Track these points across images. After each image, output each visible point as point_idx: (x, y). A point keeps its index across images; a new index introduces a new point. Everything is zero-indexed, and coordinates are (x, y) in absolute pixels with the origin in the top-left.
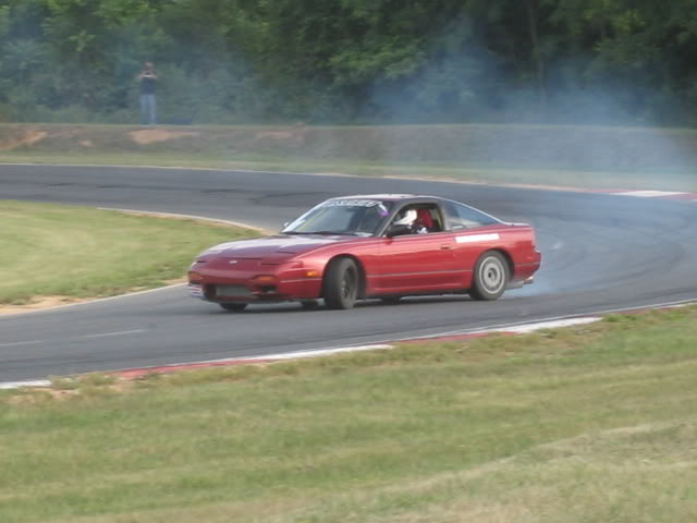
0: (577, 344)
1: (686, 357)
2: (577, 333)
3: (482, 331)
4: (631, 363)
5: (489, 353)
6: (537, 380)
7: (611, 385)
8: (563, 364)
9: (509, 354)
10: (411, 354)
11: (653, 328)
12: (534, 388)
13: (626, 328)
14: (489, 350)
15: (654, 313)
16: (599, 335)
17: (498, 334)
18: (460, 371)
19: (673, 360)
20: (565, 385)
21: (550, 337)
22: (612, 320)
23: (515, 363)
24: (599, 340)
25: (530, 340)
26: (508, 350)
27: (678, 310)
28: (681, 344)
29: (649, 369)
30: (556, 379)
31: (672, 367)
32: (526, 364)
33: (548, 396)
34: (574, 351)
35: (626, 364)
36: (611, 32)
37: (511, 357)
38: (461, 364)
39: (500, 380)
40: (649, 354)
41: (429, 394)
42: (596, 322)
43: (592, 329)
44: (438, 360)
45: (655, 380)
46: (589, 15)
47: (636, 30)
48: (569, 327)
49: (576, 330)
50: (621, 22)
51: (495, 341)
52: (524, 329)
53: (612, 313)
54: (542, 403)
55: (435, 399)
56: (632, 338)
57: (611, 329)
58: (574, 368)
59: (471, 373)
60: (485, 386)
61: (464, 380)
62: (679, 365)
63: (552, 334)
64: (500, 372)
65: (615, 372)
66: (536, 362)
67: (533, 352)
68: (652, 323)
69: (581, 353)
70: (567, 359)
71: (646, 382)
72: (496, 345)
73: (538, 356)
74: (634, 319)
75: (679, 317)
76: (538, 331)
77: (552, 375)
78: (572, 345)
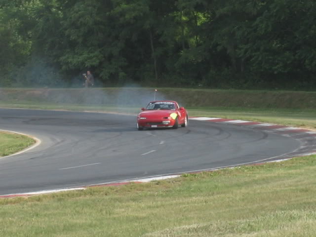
0: (169, 187)
1: (218, 193)
2: (169, 182)
3: (126, 181)
4: (194, 196)
5: (129, 191)
6: (150, 204)
7: (184, 206)
8: (162, 196)
9: (138, 192)
10: (94, 192)
11: (204, 180)
12: (150, 207)
13: (191, 180)
14: (130, 190)
15: (204, 173)
16: (180, 183)
17: (133, 183)
18: (116, 200)
19: (213, 194)
20: (163, 206)
21: (157, 184)
22: (185, 176)
23: (141, 196)
24: (180, 185)
25: (148, 186)
26: (137, 190)
27: (215, 172)
28: (216, 187)
29: (202, 198)
30: (159, 203)
31: (212, 197)
32: (145, 196)
33: (156, 211)
35: (191, 196)
36: (187, 45)
38: (117, 196)
39: (134, 204)
40: (201, 191)
41: (101, 210)
42: (178, 177)
43: (175, 180)
44: (106, 195)
45: (204, 204)
46: (177, 39)
47: (198, 45)
48: (165, 180)
49: (169, 181)
50: (193, 41)
51: (132, 186)
52: (146, 181)
53: (186, 173)
54: (153, 214)
55: (104, 212)
56: (194, 185)
57: (184, 180)
58: (168, 198)
59: (120, 201)
60: (127, 206)
61: (117, 203)
62: (215, 197)
63: (158, 183)
64: (134, 200)
65: (186, 200)
66: (150, 195)
67: (149, 191)
68: (203, 177)
69: (171, 191)
70: (164, 194)
71: (200, 205)
72: (133, 187)
73: (152, 193)
74: (195, 176)
75: (215, 175)
76: (152, 181)
77: (157, 201)
78: (167, 188)
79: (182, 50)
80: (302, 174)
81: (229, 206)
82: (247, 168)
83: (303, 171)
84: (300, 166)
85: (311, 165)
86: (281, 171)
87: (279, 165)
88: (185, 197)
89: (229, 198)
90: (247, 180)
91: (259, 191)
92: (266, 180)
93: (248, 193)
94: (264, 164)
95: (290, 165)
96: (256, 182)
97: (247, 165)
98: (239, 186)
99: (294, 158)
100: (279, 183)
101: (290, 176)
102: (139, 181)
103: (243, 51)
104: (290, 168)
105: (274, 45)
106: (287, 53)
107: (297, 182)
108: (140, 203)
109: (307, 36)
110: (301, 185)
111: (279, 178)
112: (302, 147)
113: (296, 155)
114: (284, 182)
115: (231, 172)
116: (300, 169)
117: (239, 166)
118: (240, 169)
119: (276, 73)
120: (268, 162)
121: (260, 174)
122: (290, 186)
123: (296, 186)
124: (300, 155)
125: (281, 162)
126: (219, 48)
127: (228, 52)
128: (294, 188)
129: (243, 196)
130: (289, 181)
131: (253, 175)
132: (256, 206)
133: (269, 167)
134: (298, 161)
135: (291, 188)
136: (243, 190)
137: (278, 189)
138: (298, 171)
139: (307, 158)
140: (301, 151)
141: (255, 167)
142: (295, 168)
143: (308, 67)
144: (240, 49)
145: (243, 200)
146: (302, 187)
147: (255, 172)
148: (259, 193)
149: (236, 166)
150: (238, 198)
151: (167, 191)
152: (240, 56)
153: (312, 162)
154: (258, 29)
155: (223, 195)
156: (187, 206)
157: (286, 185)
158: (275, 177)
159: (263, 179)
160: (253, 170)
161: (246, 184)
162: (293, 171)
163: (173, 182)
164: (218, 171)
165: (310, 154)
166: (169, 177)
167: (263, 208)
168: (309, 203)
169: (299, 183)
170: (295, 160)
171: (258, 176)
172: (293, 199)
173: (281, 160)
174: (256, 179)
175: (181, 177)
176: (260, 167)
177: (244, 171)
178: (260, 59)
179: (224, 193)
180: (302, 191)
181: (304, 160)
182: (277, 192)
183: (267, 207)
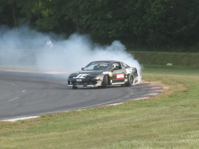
0: (31, 125)
1: (70, 129)
2: (31, 121)
4: (51, 132)
6: (18, 138)
7: (44, 139)
8: (27, 132)
9: (8, 129)
11: (58, 119)
12: (17, 141)
13: (48, 120)
14: (1, 127)
15: (58, 114)
17: (3, 122)
19: (66, 130)
20: (28, 139)
21: (22, 123)
22: (43, 117)
23: (11, 132)
24: (39, 124)
25: (15, 124)
26: (7, 127)
27: (66, 113)
28: (68, 124)
29: (57, 133)
30: (24, 137)
31: (65, 133)
32: (14, 132)
33: (22, 143)
34: (31, 127)
35: (49, 132)
36: (41, 16)
37: (9, 130)
39: (5, 138)
40: (57, 128)
42: (38, 117)
43: (36, 120)
45: (59, 137)
46: (33, 11)
47: (50, 16)
48: (28, 119)
49: (31, 120)
50: (45, 13)
51: (3, 124)
52: (13, 120)
53: (44, 114)
54: (20, 146)
56: (51, 123)
57: (43, 120)
58: (31, 134)
62: (68, 132)
63: (23, 122)
64: (5, 135)
65: (45, 135)
66: (17, 131)
67: (16, 128)
68: (58, 117)
69: (33, 128)
70: (28, 130)
71: (56, 138)
72: (3, 126)
73: (18, 130)
74: (51, 116)
75: (67, 116)
76: (18, 121)
77: (23, 136)
78: (30, 125)
79: (38, 19)
80: (133, 114)
81: (79, 139)
82: (91, 110)
83: (135, 112)
84: (132, 108)
85: (140, 107)
86: (117, 112)
87: (116, 107)
88: (44, 132)
89: (78, 133)
90: (91, 119)
91: (101, 127)
92: (106, 119)
93: (93, 129)
94: (104, 107)
95: (124, 107)
96: (98, 120)
97: (91, 107)
98: (86, 124)
99: (127, 102)
100: (116, 121)
101: (124, 116)
102: (8, 120)
103: (84, 20)
104: (124, 109)
105: (108, 16)
106: (119, 22)
107: (131, 120)
108: (9, 137)
109: (134, 8)
110: (134, 123)
111: (116, 117)
112: (132, 94)
113: (128, 100)
114: (120, 120)
115: (79, 113)
116: (132, 110)
117: (85, 108)
118: (86, 111)
119: (110, 36)
120: (107, 105)
121: (101, 115)
122: (125, 123)
123: (130, 123)
124: (131, 100)
125: (117, 105)
126: (66, 18)
127: (73, 21)
128: (128, 125)
129: (89, 131)
130: (124, 119)
131: (96, 115)
132: (99, 139)
133: (108, 109)
134: (130, 104)
135: (126, 125)
136: (89, 127)
137: (116, 126)
138: (131, 111)
139: (137, 102)
140: (132, 97)
141: (97, 109)
142: (128, 109)
143: (135, 32)
144: (83, 19)
145: (89, 134)
146: (134, 124)
147: (97, 113)
148: (101, 129)
149: (82, 109)
150: (85, 133)
151: (30, 128)
152: (82, 24)
153: (141, 105)
154: (96, 3)
155: (73, 131)
156: (46, 139)
157: (122, 123)
158: (113, 117)
159: (104, 119)
160: (95, 112)
161: (91, 122)
162: (127, 112)
163: (34, 121)
164: (69, 113)
165: (139, 99)
166: (31, 117)
167: (105, 141)
168: (140, 136)
169: (132, 121)
170: (127, 104)
171: (99, 116)
172: (127, 134)
173: (117, 104)
174: (98, 118)
175: (40, 117)
176: (101, 109)
177: (89, 112)
178: (98, 26)
179: (74, 129)
180: (134, 127)
181: (135, 103)
182: (115, 128)
183: (108, 139)
